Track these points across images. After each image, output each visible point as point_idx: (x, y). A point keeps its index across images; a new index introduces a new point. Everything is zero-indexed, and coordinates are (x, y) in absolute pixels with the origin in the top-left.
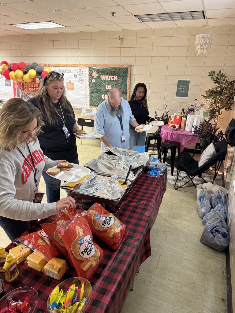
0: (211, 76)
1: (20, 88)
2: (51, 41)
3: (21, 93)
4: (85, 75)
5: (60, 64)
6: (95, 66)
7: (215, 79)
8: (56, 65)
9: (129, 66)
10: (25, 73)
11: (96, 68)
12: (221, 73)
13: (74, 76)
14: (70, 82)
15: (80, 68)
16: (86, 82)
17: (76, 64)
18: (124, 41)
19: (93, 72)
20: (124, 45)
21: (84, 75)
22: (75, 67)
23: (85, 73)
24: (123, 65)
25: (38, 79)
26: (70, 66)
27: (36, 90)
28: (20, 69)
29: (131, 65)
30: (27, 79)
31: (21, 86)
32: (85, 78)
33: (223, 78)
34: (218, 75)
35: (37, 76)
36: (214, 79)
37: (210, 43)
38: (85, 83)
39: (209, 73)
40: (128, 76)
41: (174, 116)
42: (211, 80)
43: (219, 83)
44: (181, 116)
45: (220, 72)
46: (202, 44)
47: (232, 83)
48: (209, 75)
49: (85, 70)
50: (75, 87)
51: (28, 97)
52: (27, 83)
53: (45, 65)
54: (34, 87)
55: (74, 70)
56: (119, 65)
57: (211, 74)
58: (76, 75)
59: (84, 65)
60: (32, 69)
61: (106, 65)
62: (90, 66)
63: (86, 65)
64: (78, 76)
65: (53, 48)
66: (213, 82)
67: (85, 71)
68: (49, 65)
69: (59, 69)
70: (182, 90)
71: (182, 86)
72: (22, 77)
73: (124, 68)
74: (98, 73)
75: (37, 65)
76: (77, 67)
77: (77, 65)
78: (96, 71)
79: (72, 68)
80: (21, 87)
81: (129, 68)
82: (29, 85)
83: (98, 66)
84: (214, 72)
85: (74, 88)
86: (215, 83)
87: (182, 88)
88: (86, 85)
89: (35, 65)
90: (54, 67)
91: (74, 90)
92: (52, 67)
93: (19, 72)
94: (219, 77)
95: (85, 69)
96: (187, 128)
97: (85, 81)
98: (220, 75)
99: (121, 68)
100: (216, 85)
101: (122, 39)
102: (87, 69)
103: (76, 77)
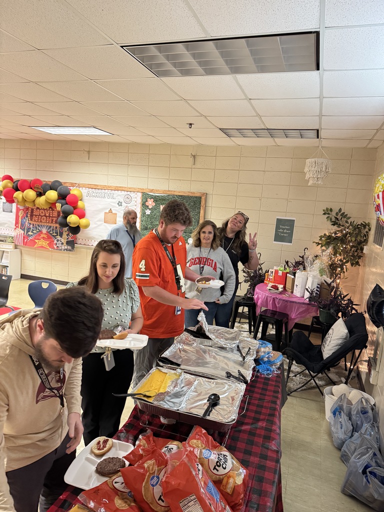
0: (327, 215)
1: (27, 216)
2: (86, 151)
3: (27, 223)
4: (136, 204)
5: (97, 185)
6: (152, 191)
7: (333, 219)
8: (90, 186)
9: (204, 194)
10: (40, 194)
11: (154, 194)
12: (341, 213)
13: (118, 204)
14: (111, 211)
15: (129, 192)
17: (123, 187)
18: (198, 159)
19: (149, 200)
20: (198, 165)
21: (133, 202)
22: (120, 191)
23: (136, 200)
24: (194, 193)
25: (61, 205)
26: (113, 189)
27: (52, 220)
28: (31, 188)
29: (207, 194)
30: (42, 204)
31: (29, 213)
32: (135, 207)
33: (345, 219)
34: (337, 214)
35: (59, 201)
36: (331, 219)
37: (327, 170)
39: (324, 210)
40: (201, 208)
41: (274, 271)
42: (327, 221)
43: (339, 225)
44: (285, 271)
45: (340, 210)
46: (315, 172)
47: (359, 226)
48: (324, 214)
49: (136, 196)
50: (118, 219)
51: (38, 230)
52: (40, 210)
53: (73, 185)
54: (51, 216)
55: (119, 195)
56: (189, 192)
57: (327, 212)
58: (121, 203)
59: (134, 188)
60: (51, 190)
61: (169, 191)
62: (144, 191)
63: (139, 188)
65: (88, 161)
66: (329, 223)
67: (136, 198)
68: (78, 185)
69: (94, 191)
70: (283, 233)
71: (284, 227)
72: (34, 201)
73: (196, 197)
74: (156, 201)
75: (60, 184)
76: (123, 192)
77: (124, 189)
78: (152, 198)
79: (116, 191)
80: (29, 215)
81: (203, 198)
82: (42, 212)
83: (157, 192)
84: (331, 210)
85: (116, 220)
86: (332, 225)
87: (284, 229)
89: (57, 184)
90: (87, 189)
92: (84, 188)
93: (30, 194)
94: (339, 217)
95: (136, 194)
96: (296, 290)
98: (340, 214)
99: (191, 197)
100: (335, 228)
101: (194, 156)
102: (140, 195)
103: (121, 205)
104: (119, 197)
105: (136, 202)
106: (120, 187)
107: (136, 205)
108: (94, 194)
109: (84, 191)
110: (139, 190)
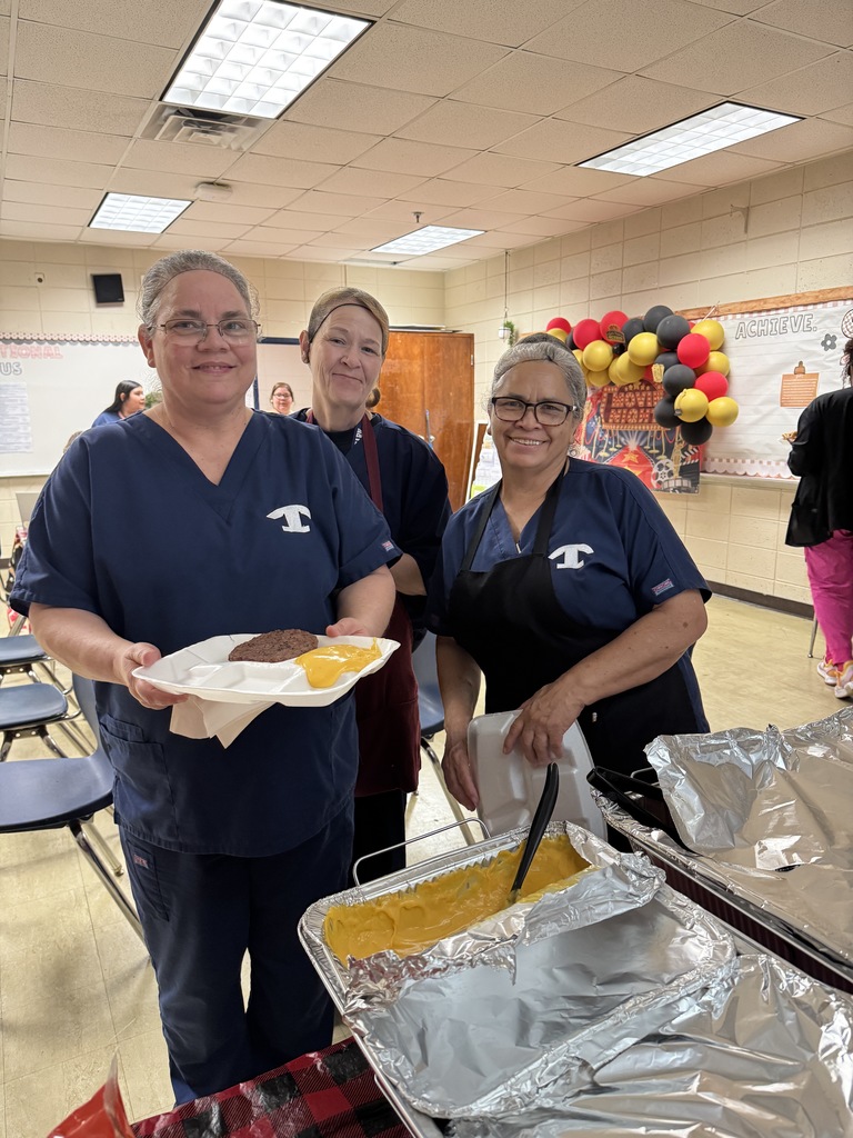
1: (598, 414)
2: (737, 209)
3: (597, 431)
8: (745, 306)
10: (620, 349)
13: (824, 343)
14: (800, 370)
22: (830, 304)
25: (663, 368)
27: (651, 415)
28: (603, 339)
31: (603, 405)
35: (660, 357)
51: (619, 446)
52: (625, 393)
53: (702, 313)
54: (649, 404)
60: (645, 331)
64: (840, 340)
65: (744, 237)
68: (716, 310)
69: (757, 320)
72: (608, 369)
76: (840, 303)
77: (842, 293)
79: (820, 306)
80: (602, 410)
82: (630, 400)
89: (659, 314)
93: (599, 350)
104: (827, 322)
106: (832, 290)
108: (754, 329)
109: (729, 325)
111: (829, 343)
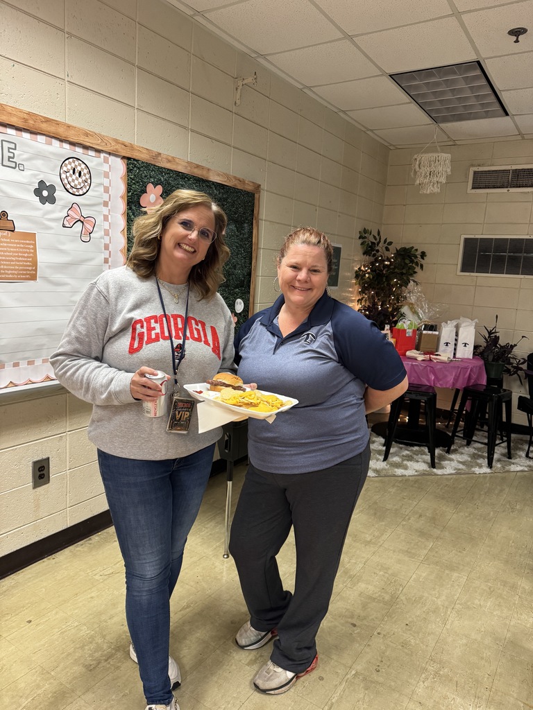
0: (362, 240)
4: (105, 197)
9: (258, 186)
13: (38, 192)
15: (79, 150)
16: (107, 233)
17: (57, 123)
19: (150, 187)
21: (95, 193)
22: (41, 138)
23: (106, 182)
24: (244, 182)
26: (12, 121)
32: (105, 211)
33: (386, 245)
38: (107, 240)
40: (254, 221)
45: (379, 232)
48: (360, 238)
49: (106, 168)
50: (43, 258)
55: (38, 155)
57: (365, 234)
58: (52, 189)
59: (102, 138)
62: (136, 155)
63: (116, 141)
64: (60, 194)
67: (106, 175)
76: (56, 143)
78: (159, 182)
79: (26, 136)
85: (35, 264)
86: (364, 253)
88: (106, 247)
91: (33, 277)
95: (106, 161)
97: (106, 225)
99: (240, 191)
102: (120, 167)
103: (51, 199)
104: (39, 163)
105: (106, 190)
106: (48, 120)
107: (106, 204)
110: (119, 147)
111: (45, 193)
